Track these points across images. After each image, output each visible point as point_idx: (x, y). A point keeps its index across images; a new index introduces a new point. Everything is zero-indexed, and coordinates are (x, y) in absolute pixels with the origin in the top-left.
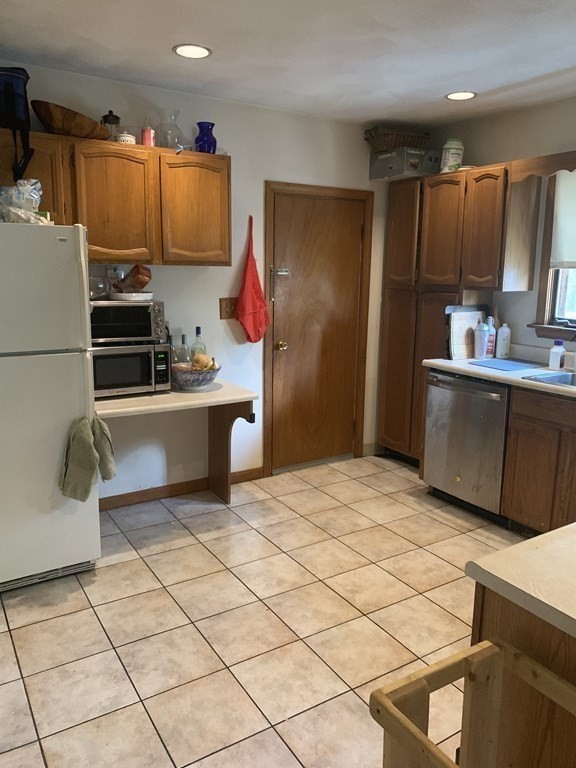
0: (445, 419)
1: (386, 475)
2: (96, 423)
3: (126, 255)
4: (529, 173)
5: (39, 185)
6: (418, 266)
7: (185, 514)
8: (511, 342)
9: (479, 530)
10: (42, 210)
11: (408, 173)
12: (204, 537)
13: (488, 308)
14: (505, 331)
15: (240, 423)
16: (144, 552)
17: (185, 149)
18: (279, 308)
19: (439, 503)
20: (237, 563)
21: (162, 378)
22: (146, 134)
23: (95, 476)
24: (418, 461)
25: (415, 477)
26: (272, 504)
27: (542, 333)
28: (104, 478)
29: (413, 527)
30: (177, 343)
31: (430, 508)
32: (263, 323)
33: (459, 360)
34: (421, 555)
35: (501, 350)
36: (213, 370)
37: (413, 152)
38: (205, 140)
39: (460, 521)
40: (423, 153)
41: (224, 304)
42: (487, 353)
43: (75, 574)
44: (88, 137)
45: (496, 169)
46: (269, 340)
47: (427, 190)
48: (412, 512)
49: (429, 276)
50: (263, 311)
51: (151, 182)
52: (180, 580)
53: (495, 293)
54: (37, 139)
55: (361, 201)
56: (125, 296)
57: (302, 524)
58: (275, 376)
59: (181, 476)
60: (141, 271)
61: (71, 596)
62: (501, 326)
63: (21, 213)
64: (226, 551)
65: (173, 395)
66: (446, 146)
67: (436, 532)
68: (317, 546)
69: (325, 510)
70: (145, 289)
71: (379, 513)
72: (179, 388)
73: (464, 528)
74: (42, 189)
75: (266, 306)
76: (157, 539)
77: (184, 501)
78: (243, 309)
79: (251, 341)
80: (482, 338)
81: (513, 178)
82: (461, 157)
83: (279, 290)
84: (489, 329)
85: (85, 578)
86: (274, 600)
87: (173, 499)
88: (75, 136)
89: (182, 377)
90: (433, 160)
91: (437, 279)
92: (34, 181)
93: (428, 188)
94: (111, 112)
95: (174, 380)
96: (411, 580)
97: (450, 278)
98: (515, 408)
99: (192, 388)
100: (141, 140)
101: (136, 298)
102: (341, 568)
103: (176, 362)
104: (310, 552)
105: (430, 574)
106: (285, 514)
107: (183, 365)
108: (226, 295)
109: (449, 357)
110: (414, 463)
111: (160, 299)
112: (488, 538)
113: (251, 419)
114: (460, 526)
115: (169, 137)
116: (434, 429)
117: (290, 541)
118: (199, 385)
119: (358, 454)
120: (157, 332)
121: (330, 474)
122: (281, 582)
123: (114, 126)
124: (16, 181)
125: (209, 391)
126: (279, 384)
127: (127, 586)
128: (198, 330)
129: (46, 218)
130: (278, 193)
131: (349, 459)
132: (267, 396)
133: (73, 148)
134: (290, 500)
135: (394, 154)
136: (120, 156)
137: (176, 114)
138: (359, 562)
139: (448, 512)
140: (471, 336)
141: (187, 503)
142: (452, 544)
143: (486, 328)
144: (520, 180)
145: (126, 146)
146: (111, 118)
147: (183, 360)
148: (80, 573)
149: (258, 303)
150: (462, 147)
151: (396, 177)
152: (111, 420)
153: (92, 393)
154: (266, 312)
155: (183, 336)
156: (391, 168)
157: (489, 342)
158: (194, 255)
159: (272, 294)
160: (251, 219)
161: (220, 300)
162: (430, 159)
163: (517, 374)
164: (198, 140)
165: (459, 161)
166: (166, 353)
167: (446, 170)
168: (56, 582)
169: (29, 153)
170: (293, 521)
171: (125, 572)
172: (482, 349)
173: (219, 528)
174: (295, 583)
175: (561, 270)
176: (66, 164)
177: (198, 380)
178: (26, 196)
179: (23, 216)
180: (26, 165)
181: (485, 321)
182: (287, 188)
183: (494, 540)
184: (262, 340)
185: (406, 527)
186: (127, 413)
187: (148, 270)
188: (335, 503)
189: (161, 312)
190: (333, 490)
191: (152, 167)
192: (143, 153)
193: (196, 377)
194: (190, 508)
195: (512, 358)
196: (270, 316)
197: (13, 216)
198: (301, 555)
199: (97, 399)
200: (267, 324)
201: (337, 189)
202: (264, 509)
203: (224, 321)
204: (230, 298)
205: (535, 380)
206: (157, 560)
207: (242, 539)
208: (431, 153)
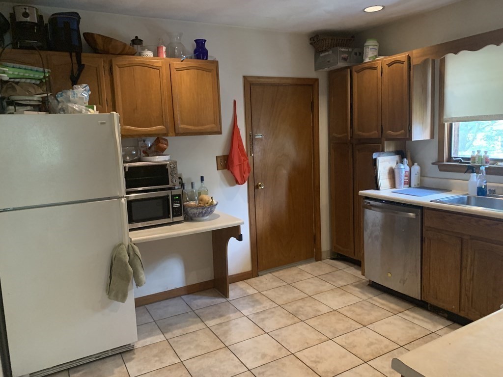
0: (378, 232)
1: (338, 273)
2: (130, 248)
3: (150, 131)
4: (425, 58)
5: (88, 88)
6: (352, 127)
7: (198, 306)
8: (421, 176)
9: (406, 312)
10: (91, 104)
11: (341, 64)
12: (211, 323)
13: (403, 152)
14: (416, 168)
15: (232, 241)
16: (169, 336)
17: (187, 58)
18: (257, 160)
19: (377, 292)
20: (233, 342)
21: (177, 212)
22: (160, 49)
23: (130, 284)
24: (361, 262)
25: (359, 273)
26: (258, 297)
27: (443, 168)
28: (137, 285)
29: (358, 311)
30: (188, 188)
31: (370, 296)
32: (247, 171)
33: (385, 190)
34: (365, 332)
35: (414, 182)
36: (212, 206)
37: (343, 50)
38: (200, 51)
39: (392, 306)
40: (350, 50)
41: (219, 159)
42: (405, 184)
43: (120, 353)
44: (121, 54)
45: (402, 57)
46: (251, 183)
47: (355, 75)
48: (358, 300)
49: (360, 133)
50: (246, 163)
51: (165, 81)
52: (193, 355)
53: (407, 142)
54: (87, 58)
55: (310, 85)
56: (150, 158)
57: (279, 311)
58: (257, 207)
59: (194, 280)
60: (161, 141)
61: (117, 370)
62: (413, 164)
63: (76, 107)
64: (225, 333)
65: (185, 224)
66: (366, 44)
67: (376, 314)
68: (290, 327)
69: (295, 300)
70: (164, 153)
71: (334, 301)
72: (189, 219)
73: (395, 310)
74: (90, 90)
75: (248, 160)
76: (178, 325)
77: (197, 297)
78: (232, 162)
79: (239, 184)
80: (400, 174)
81: (414, 62)
82: (377, 50)
83: (257, 148)
84: (405, 167)
85: (127, 356)
86: (259, 370)
87: (189, 295)
88: (112, 54)
89: (191, 211)
90: (358, 54)
91: (366, 135)
92: (84, 85)
93: (355, 73)
94: (136, 37)
95: (186, 213)
96: (359, 351)
97: (374, 134)
98: (427, 223)
99: (199, 219)
100: (157, 54)
101: (158, 159)
102: (308, 344)
103: (187, 201)
104: (284, 332)
105: (373, 347)
106: (267, 304)
107: (192, 203)
108: (220, 154)
109: (377, 188)
110: (357, 263)
111: (174, 159)
112: (414, 318)
113: (240, 238)
114: (393, 309)
115: (176, 51)
116: (370, 240)
117: (270, 324)
118: (203, 216)
119: (318, 258)
120: (173, 182)
121: (299, 273)
122: (264, 356)
123: (139, 46)
124: (73, 86)
125: (210, 220)
126: (260, 212)
127: (156, 361)
128: (202, 179)
129: (93, 109)
130: (253, 84)
131: (311, 262)
132: (252, 221)
133: (111, 62)
134: (271, 294)
135: (330, 52)
136: (143, 65)
137: (181, 35)
138: (320, 339)
139: (383, 299)
140: (392, 173)
141: (199, 299)
142: (387, 323)
143: (402, 167)
144: (419, 63)
145: (147, 58)
146: (137, 41)
147: (192, 199)
148: (124, 352)
149: (242, 158)
150: (377, 44)
151: (332, 68)
152: (142, 244)
153: (127, 226)
154: (248, 164)
155: (192, 183)
156: (329, 62)
157: (405, 176)
158: (196, 128)
159: (252, 151)
160: (235, 102)
161: (216, 157)
162: (356, 54)
163: (427, 199)
164: (195, 52)
165: (376, 53)
166: (179, 195)
167: (367, 60)
168: (107, 360)
169: (81, 67)
170: (273, 310)
171: (155, 351)
172: (401, 182)
173: (221, 316)
174: (274, 356)
175: (453, 123)
176: (107, 72)
177: (202, 213)
178: (79, 95)
179: (77, 109)
180: (79, 75)
181: (402, 162)
182: (258, 80)
183: (418, 319)
184: (246, 183)
185: (354, 311)
186: (153, 238)
187: (166, 140)
188: (303, 295)
189: (175, 168)
190: (301, 285)
191: (165, 72)
192: (158, 62)
193: (200, 210)
194: (201, 302)
195: (422, 186)
196: (251, 166)
197: (70, 109)
198: (278, 335)
199: (131, 230)
200: (249, 172)
201: (293, 78)
202: (253, 301)
203: (220, 171)
204: (224, 156)
205: (440, 202)
206: (177, 341)
207: (237, 324)
208: (356, 50)
